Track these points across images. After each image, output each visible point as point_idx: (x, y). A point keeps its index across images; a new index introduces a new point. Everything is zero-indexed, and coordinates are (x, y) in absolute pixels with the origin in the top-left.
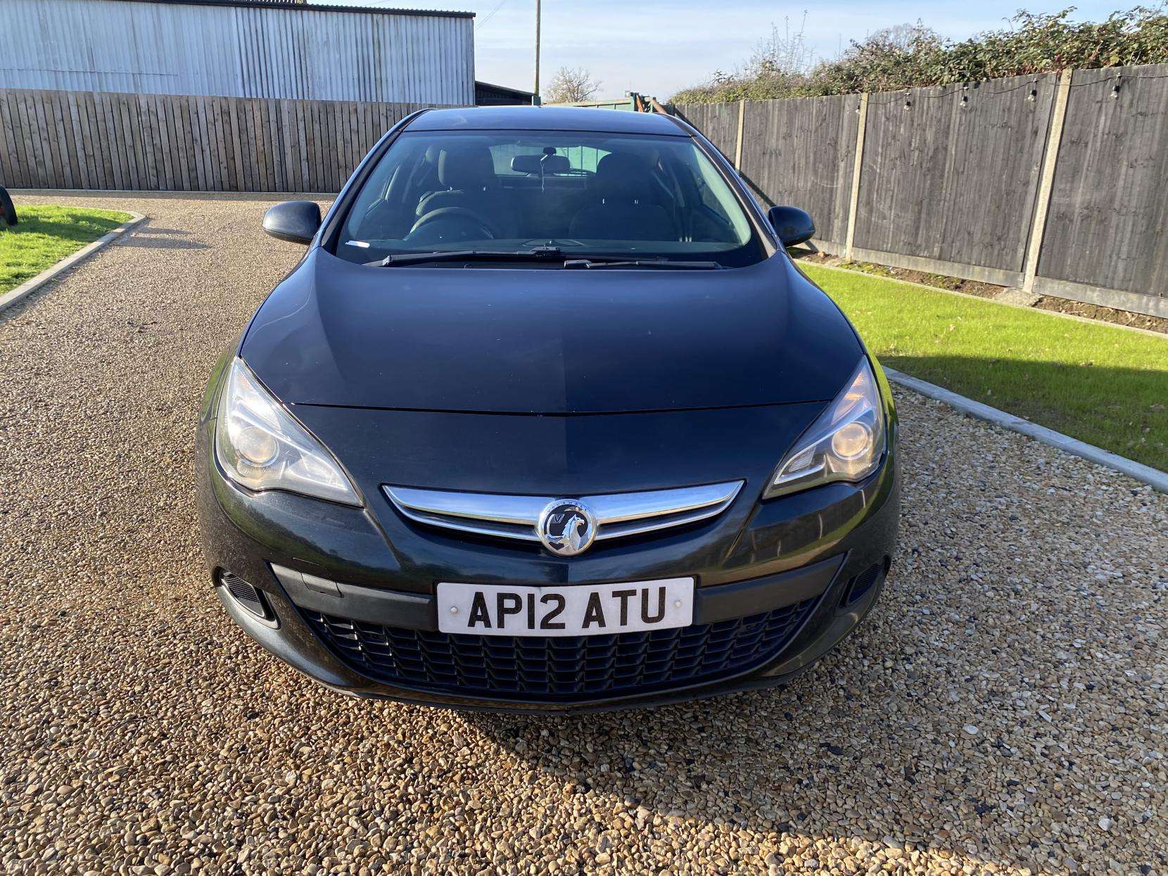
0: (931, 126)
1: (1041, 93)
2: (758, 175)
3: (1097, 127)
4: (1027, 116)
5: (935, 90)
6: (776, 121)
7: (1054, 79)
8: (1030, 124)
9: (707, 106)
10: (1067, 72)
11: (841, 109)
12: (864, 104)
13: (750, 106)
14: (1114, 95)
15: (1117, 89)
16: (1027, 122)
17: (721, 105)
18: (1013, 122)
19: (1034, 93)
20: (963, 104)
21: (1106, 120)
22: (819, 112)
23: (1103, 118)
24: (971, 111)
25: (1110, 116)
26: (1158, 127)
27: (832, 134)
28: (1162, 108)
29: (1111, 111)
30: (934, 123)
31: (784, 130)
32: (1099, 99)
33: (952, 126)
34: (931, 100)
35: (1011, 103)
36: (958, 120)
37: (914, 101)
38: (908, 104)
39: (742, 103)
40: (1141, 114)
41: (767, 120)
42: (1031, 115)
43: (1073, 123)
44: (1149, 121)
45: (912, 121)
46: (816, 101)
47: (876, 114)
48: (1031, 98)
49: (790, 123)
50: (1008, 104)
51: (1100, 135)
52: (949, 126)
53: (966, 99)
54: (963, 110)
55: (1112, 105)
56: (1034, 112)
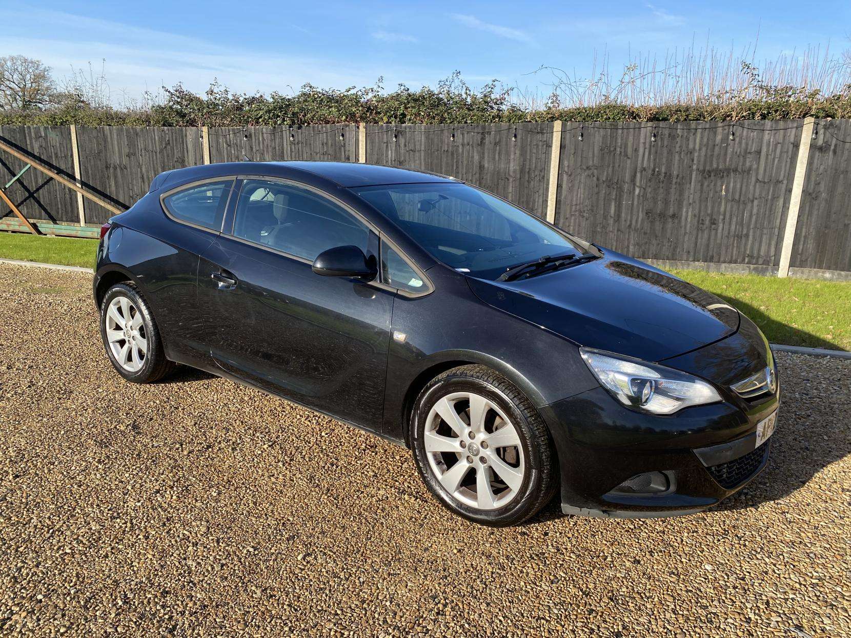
0: (268, 152)
1: (347, 135)
2: (103, 184)
3: (387, 156)
4: (340, 149)
5: (267, 129)
6: (116, 143)
7: (354, 128)
8: (343, 153)
9: (29, 127)
10: (362, 125)
11: (183, 137)
12: (205, 135)
13: (83, 130)
14: (394, 139)
15: (396, 137)
16: (341, 152)
17: (46, 128)
18: (331, 151)
19: (343, 135)
20: (291, 139)
21: (391, 153)
22: (162, 139)
23: (390, 152)
24: (298, 143)
25: (394, 152)
26: (422, 157)
27: (177, 154)
28: (423, 148)
29: (394, 148)
30: (270, 149)
31: (126, 150)
32: (385, 140)
33: (285, 152)
34: (265, 135)
35: (327, 139)
36: (289, 148)
37: (251, 135)
38: (246, 136)
39: (73, 128)
40: (411, 150)
41: (105, 141)
42: (342, 148)
43: (372, 154)
44: (417, 154)
45: (252, 148)
46: (156, 132)
47: (218, 142)
48: (341, 138)
49: (132, 144)
50: (325, 141)
51: (390, 161)
52: (283, 152)
53: (293, 136)
54: (292, 143)
55: (394, 145)
56: (344, 146)
